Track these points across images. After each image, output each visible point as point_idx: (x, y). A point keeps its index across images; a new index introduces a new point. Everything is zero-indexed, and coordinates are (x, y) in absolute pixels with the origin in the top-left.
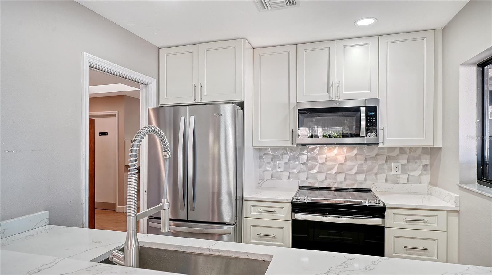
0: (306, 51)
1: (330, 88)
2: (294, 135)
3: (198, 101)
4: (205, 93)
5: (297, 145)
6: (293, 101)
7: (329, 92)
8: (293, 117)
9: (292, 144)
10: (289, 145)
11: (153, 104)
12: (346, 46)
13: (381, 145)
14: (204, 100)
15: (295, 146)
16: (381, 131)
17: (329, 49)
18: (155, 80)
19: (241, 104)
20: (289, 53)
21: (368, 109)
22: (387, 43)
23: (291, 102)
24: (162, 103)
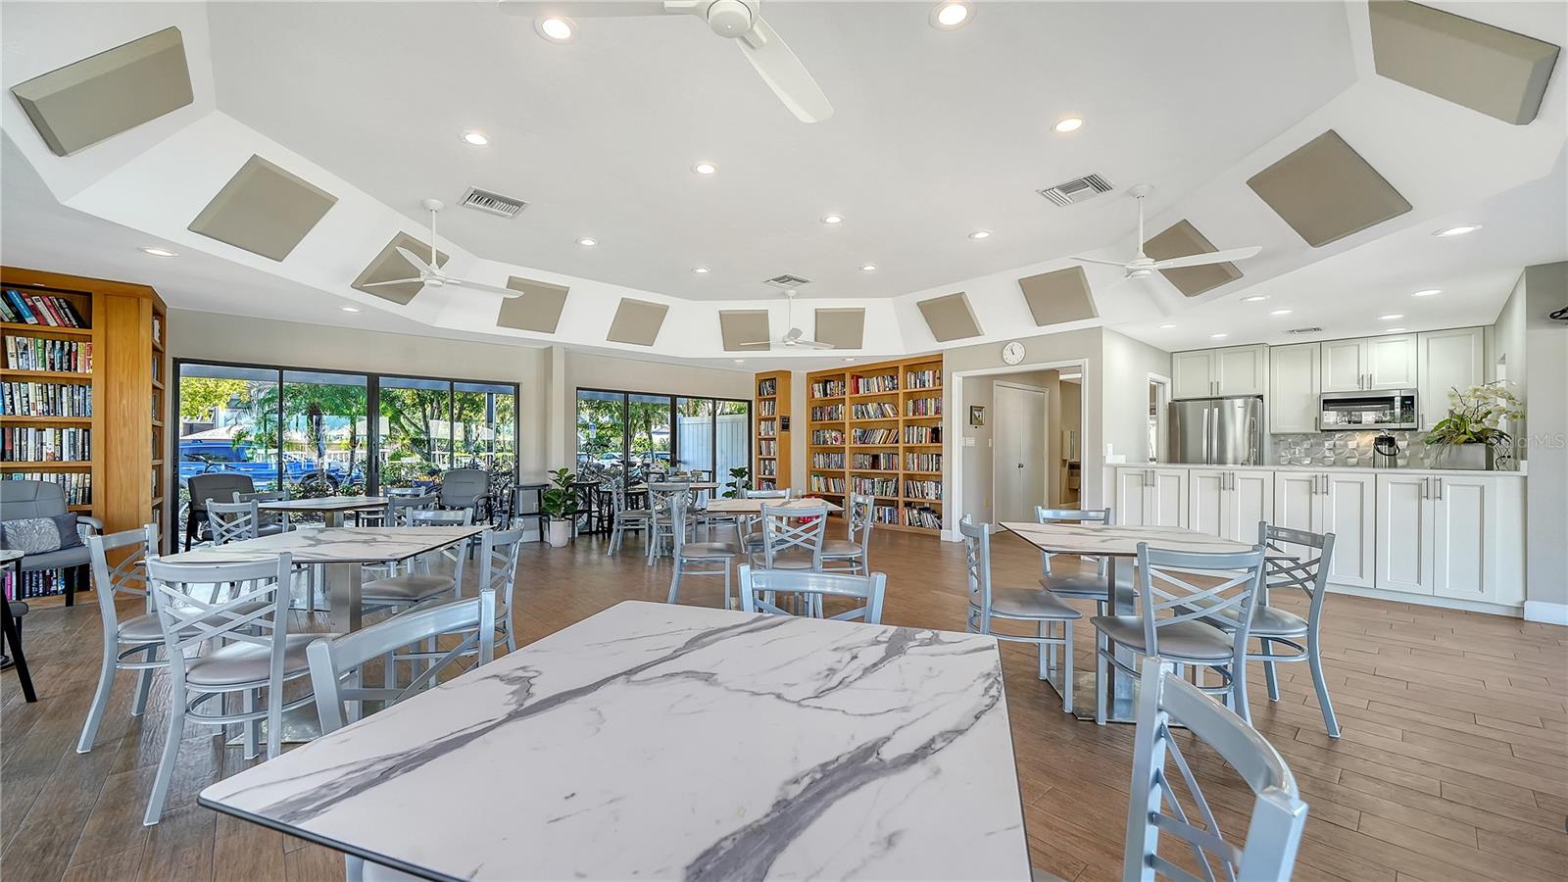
0: (1332, 347)
1: (1360, 380)
2: (1318, 420)
3: (1215, 395)
4: (1222, 388)
5: (1322, 431)
6: (1317, 391)
7: (1359, 383)
8: (1316, 406)
9: (1316, 429)
10: (1313, 431)
11: (1168, 400)
12: (1379, 343)
13: (1420, 430)
14: (1220, 395)
15: (1319, 432)
16: (1420, 418)
17: (1359, 346)
18: (1170, 380)
19: (1261, 397)
20: (1312, 350)
21: (1404, 399)
22: (1428, 340)
23: (1314, 392)
24: (1175, 398)
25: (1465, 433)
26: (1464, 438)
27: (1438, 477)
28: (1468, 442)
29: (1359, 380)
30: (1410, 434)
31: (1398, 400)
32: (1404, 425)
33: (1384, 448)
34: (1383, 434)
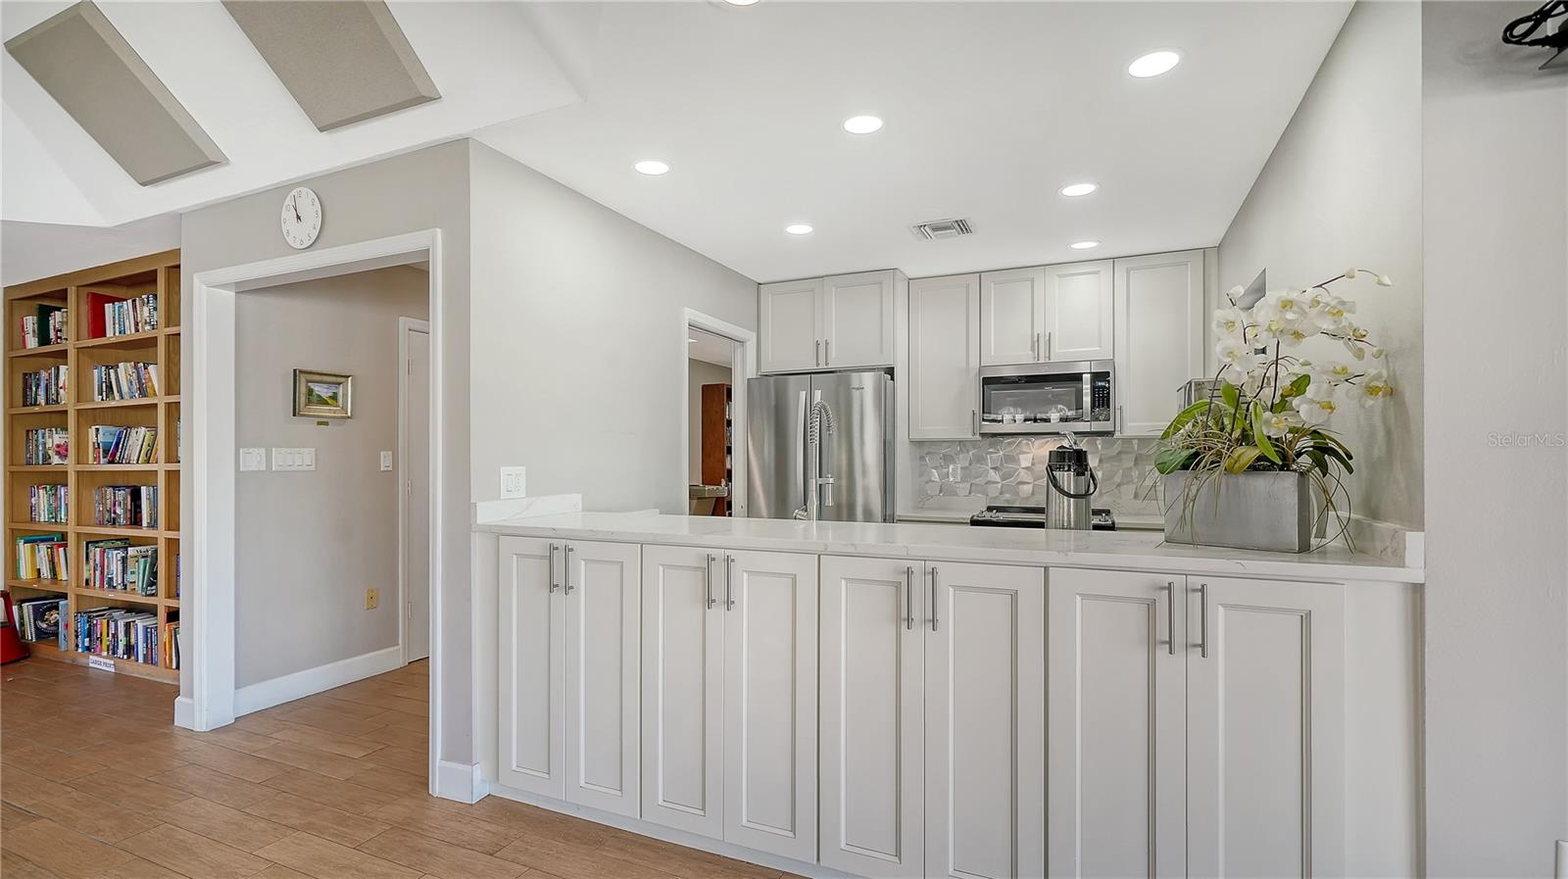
0: (996, 284)
1: (1035, 343)
2: (977, 419)
3: (822, 367)
4: (833, 353)
5: (983, 435)
6: (974, 364)
7: (1033, 350)
8: (974, 391)
9: (974, 434)
10: (969, 436)
11: (751, 372)
13: (1117, 434)
14: (832, 366)
15: (978, 437)
16: (1118, 412)
17: (1032, 281)
18: (754, 334)
19: (890, 371)
20: (968, 287)
21: (1097, 376)
22: (1128, 271)
23: (971, 365)
24: (765, 370)
25: (1246, 438)
26: (1248, 454)
27: (1197, 582)
28: (1260, 466)
29: (1033, 343)
30: (1103, 442)
31: (1087, 377)
32: (1096, 426)
33: (1067, 478)
34: (1066, 444)
